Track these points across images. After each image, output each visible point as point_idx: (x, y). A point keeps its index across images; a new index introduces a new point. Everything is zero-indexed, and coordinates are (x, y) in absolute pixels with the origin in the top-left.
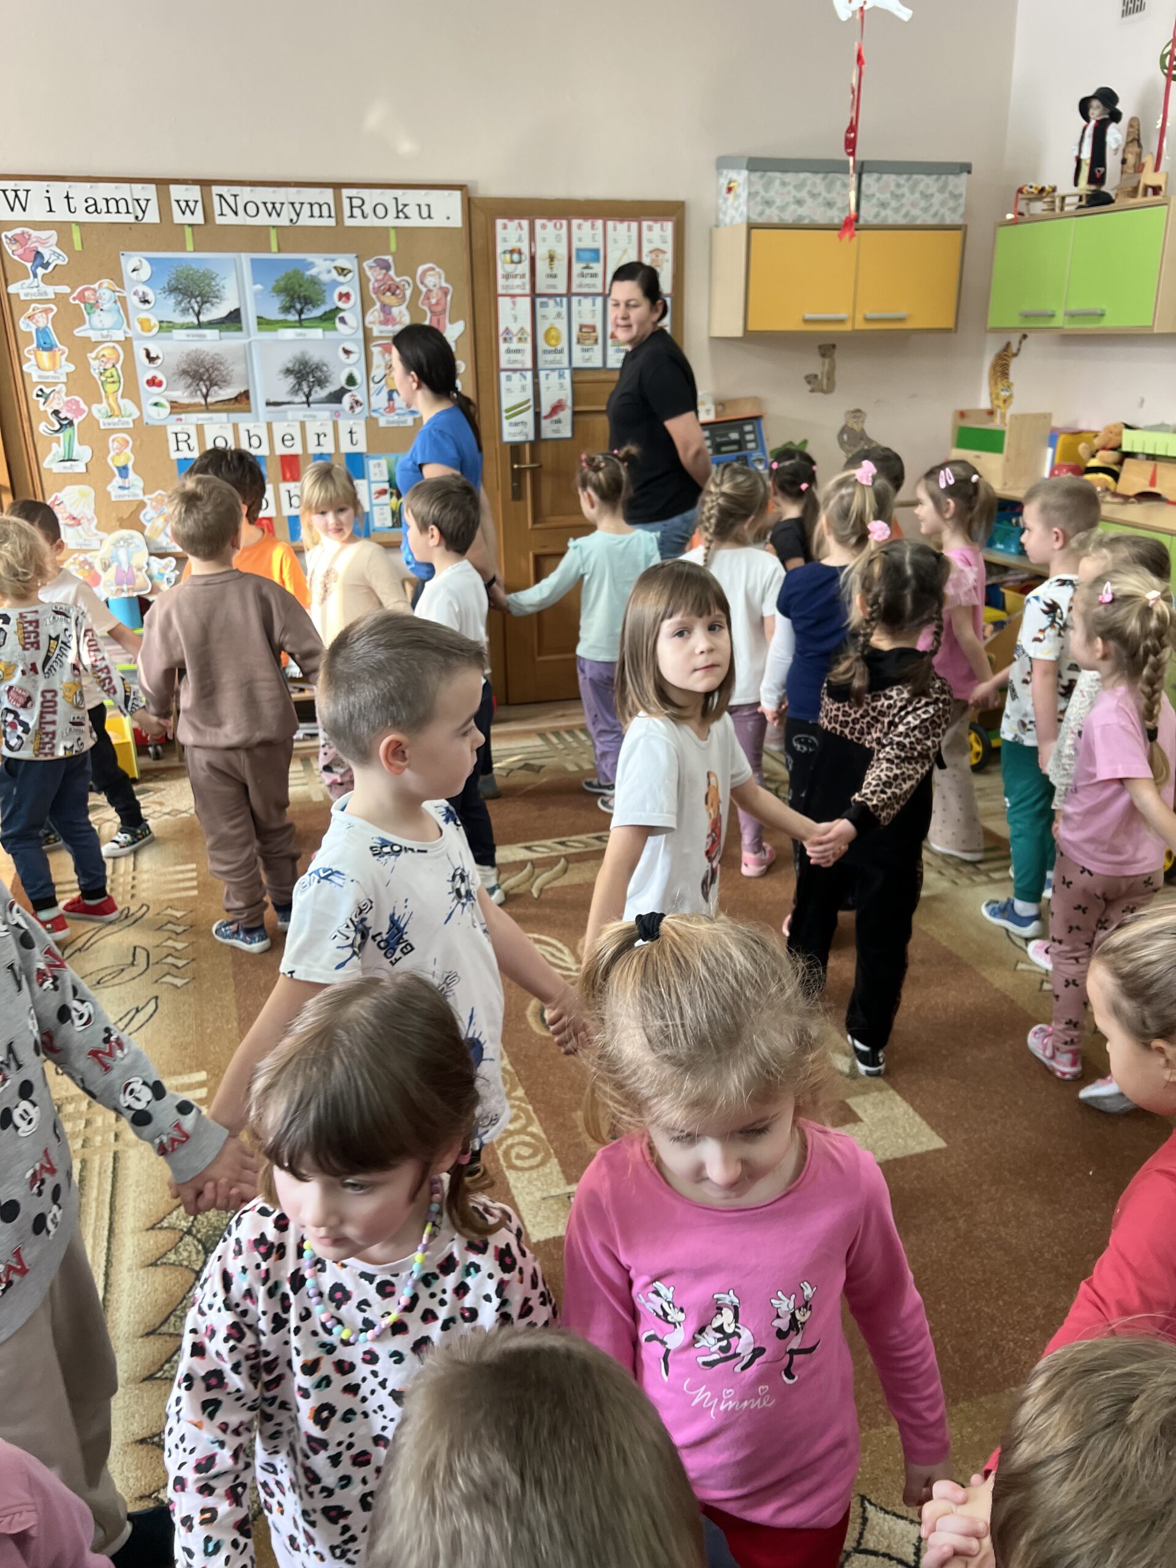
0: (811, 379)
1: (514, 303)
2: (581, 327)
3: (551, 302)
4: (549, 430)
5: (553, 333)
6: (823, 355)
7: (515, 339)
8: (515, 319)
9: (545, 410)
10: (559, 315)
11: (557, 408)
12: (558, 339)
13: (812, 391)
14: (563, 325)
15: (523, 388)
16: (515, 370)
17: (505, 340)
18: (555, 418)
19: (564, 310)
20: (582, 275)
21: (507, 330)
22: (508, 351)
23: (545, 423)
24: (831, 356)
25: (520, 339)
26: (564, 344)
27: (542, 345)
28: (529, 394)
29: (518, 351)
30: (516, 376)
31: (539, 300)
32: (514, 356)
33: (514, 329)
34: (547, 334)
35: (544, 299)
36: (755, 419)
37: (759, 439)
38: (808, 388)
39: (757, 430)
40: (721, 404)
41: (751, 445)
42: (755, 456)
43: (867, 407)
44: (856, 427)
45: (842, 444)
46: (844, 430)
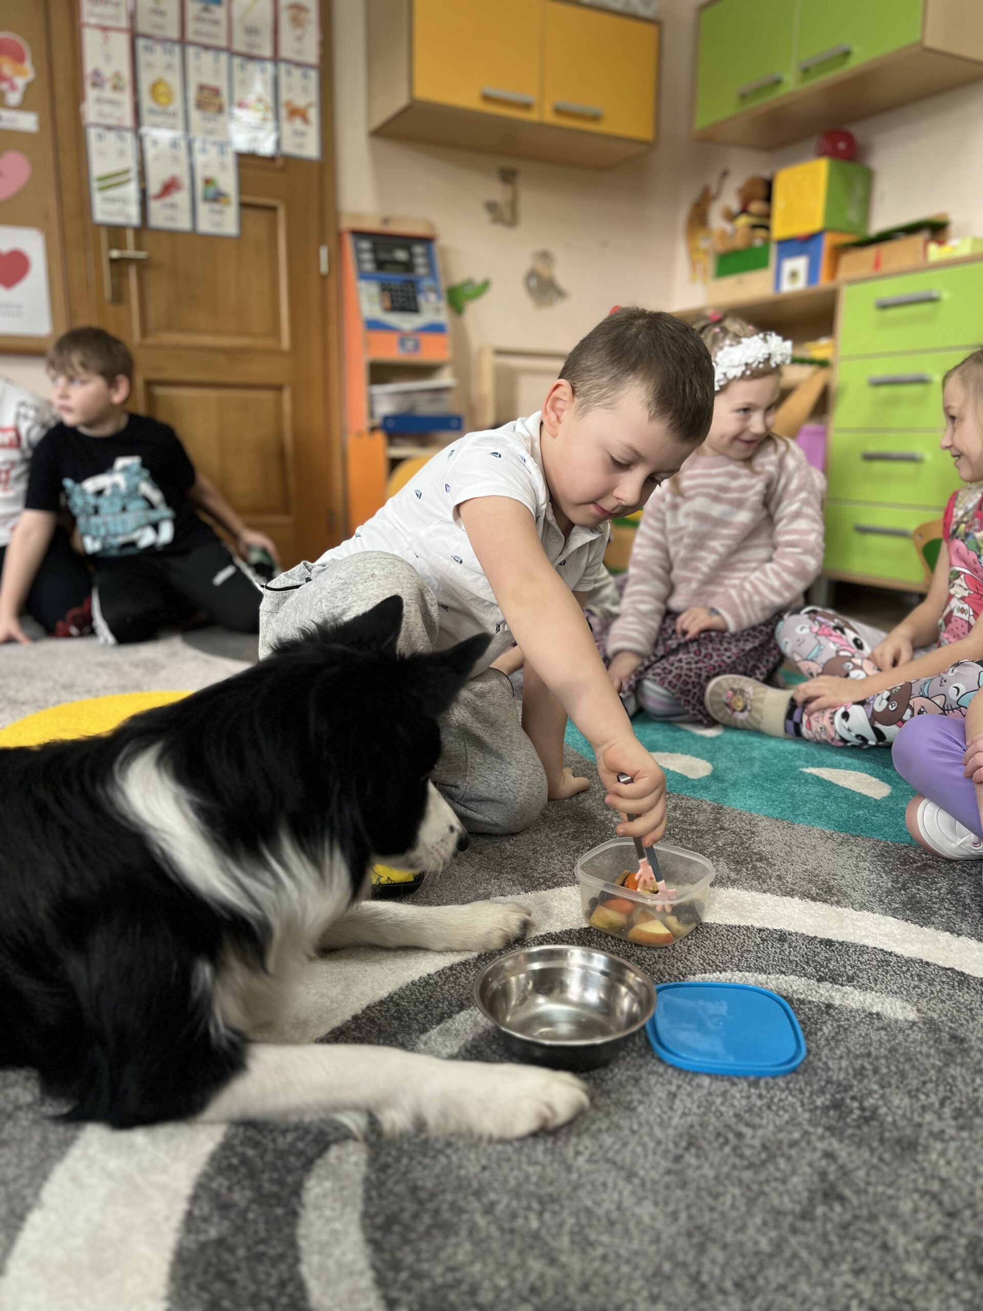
0: (491, 207)
1: (106, 39)
2: (202, 88)
3: (158, 48)
4: (159, 217)
5: (161, 88)
6: (504, 181)
7: (108, 86)
8: (108, 58)
9: (154, 187)
10: (169, 67)
11: (169, 187)
12: (170, 96)
13: (493, 221)
14: (174, 80)
15: (121, 153)
16: (109, 128)
17: (94, 85)
18: (168, 200)
19: (176, 60)
20: (199, 19)
21: (97, 73)
22: (99, 100)
23: (154, 206)
24: (513, 183)
25: (116, 88)
26: (177, 105)
27: (147, 102)
28: (130, 162)
29: (112, 102)
30: (111, 136)
31: (141, 43)
32: (107, 109)
33: (107, 72)
34: (154, 88)
35: (148, 42)
36: (427, 241)
37: (431, 265)
38: (486, 217)
39: (429, 255)
40: (386, 221)
41: (421, 271)
42: (426, 283)
43: (556, 250)
44: (545, 272)
45: (530, 290)
46: (532, 274)
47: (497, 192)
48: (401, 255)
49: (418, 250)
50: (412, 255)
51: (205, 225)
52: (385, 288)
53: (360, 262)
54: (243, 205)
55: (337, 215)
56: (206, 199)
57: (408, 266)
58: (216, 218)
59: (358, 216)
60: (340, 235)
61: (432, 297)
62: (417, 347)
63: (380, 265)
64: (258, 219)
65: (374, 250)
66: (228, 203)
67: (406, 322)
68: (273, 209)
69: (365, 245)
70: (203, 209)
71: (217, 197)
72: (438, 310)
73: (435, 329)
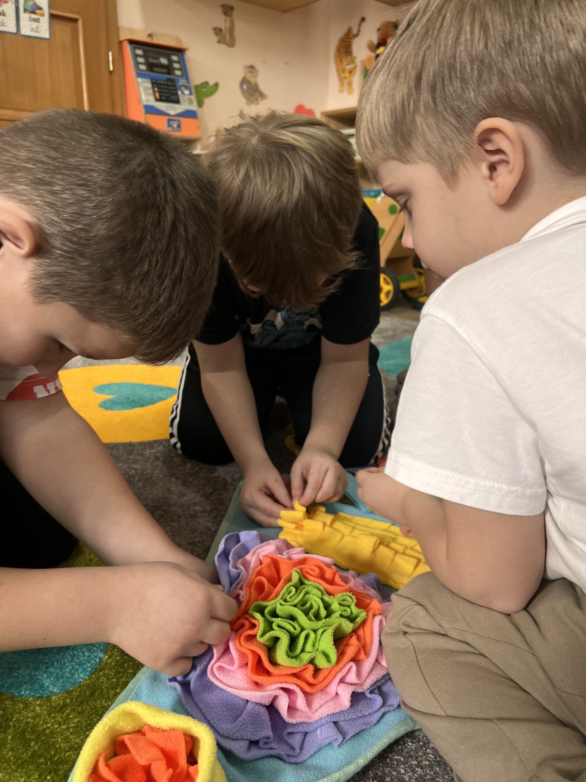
0: (218, 31)
6: (225, 14)
13: (219, 42)
24: (231, 16)
36: (180, 51)
37: (184, 69)
38: (216, 38)
39: (182, 62)
40: (150, 35)
41: (178, 73)
42: (182, 82)
43: (259, 66)
44: (252, 80)
45: (243, 91)
46: (244, 81)
47: (221, 22)
48: (164, 61)
49: (175, 58)
50: (171, 62)
51: (25, 30)
52: (155, 83)
53: (137, 64)
54: (52, 16)
55: (117, 28)
56: (25, 10)
57: (169, 69)
58: (34, 25)
59: (132, 31)
60: (121, 42)
61: (187, 92)
62: (179, 126)
63: (151, 67)
64: (64, 29)
65: (144, 56)
66: (43, 15)
67: (172, 109)
68: (75, 21)
69: (139, 52)
70: (24, 17)
71: (35, 9)
72: (190, 102)
73: (190, 114)
